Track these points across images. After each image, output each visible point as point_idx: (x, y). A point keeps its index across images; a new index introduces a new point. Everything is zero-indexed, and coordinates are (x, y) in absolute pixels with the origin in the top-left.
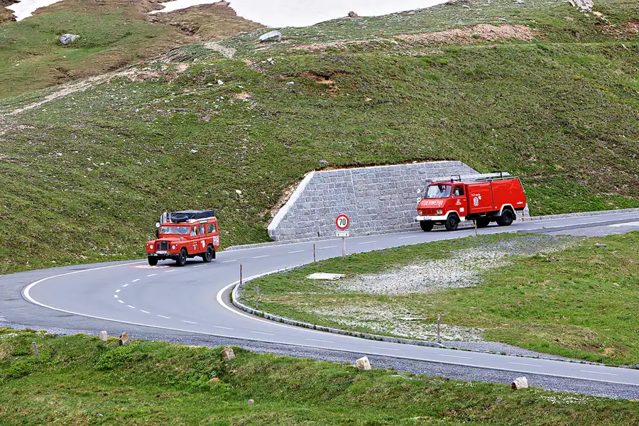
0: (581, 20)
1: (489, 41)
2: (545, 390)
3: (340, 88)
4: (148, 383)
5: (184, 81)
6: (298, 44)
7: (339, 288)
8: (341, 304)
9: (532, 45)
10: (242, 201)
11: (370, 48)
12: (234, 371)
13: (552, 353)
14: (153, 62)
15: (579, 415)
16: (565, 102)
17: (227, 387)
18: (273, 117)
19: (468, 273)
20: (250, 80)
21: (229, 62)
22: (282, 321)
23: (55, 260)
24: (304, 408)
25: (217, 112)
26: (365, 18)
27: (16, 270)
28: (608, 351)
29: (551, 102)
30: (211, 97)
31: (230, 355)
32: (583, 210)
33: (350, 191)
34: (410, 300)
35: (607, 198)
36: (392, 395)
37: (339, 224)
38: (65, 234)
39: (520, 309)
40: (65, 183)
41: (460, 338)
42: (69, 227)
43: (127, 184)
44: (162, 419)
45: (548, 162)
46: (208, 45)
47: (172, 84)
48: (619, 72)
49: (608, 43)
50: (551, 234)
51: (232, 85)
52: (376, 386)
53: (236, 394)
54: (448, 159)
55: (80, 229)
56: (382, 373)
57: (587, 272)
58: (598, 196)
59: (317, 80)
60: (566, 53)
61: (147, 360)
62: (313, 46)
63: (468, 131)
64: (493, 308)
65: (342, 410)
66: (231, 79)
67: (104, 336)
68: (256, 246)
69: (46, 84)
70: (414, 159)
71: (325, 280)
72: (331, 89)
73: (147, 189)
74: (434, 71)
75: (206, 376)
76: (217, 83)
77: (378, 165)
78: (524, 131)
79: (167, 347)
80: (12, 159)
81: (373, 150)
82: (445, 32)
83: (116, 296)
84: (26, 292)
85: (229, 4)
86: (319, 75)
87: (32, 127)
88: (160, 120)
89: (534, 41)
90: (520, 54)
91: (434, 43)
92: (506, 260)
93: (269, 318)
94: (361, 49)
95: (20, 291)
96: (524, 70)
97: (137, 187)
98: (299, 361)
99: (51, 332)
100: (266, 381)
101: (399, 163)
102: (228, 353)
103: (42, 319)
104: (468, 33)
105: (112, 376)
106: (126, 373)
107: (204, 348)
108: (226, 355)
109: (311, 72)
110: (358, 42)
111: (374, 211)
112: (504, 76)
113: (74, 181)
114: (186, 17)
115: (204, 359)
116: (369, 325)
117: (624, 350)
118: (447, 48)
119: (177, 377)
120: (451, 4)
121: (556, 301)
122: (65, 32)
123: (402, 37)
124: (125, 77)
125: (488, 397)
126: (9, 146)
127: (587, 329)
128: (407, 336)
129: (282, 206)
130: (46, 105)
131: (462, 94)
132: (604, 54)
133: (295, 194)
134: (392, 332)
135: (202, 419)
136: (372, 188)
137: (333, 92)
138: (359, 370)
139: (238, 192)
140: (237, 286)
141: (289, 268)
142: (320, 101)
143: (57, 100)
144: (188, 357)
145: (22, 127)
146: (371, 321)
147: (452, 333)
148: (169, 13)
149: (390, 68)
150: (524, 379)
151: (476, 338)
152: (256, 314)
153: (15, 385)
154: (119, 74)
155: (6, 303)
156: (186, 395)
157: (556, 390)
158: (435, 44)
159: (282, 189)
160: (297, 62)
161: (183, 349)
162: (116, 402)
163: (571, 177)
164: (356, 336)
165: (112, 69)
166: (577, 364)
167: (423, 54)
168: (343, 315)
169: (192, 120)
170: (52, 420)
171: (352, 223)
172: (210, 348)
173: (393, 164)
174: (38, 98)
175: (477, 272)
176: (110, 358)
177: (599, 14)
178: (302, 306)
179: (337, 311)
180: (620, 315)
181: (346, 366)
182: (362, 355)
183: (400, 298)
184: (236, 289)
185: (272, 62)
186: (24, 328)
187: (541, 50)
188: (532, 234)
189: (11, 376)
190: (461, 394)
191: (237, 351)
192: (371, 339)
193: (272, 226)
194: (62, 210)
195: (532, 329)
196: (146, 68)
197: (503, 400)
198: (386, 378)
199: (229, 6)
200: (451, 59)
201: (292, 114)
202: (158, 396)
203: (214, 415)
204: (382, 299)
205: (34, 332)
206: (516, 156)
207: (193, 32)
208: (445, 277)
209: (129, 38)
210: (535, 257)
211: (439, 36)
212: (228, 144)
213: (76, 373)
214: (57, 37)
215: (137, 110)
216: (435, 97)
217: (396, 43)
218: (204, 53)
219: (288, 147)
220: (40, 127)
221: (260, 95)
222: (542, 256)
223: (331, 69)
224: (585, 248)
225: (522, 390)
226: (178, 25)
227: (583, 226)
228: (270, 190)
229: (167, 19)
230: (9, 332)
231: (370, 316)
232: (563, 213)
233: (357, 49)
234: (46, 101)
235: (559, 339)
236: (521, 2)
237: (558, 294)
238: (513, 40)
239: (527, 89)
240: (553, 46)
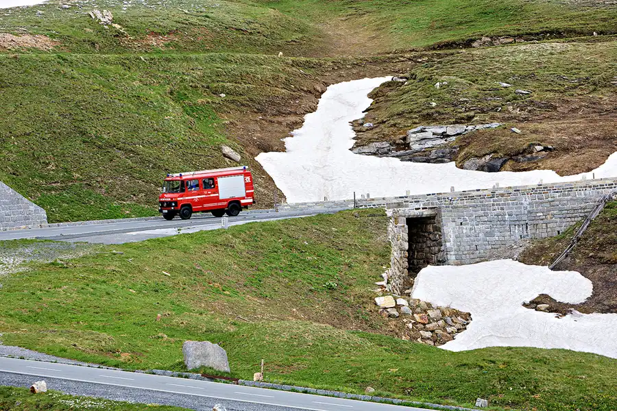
0: (100, 31)
1: (9, 50)
2: (63, 394)
9: (52, 55)
13: (71, 359)
16: (84, 112)
28: (124, 357)
29: (70, 111)
32: (100, 218)
35: (124, 206)
39: (38, 314)
45: (66, 170)
48: (137, 84)
49: (126, 55)
50: (68, 241)
57: (103, 278)
58: (115, 204)
60: (86, 64)
64: (12, 313)
78: (44, 139)
89: (54, 52)
90: (40, 64)
92: (24, 266)
96: (44, 79)
112: (24, 85)
117: (141, 355)
121: (74, 307)
125: (8, 400)
127: (104, 335)
132: (123, 65)
150: (43, 383)
157: (74, 394)
166: (95, 369)
177: (118, 26)
180: (136, 321)
187: (61, 61)
188: (50, 241)
195: (50, 334)
197: (22, 404)
206: (36, 164)
210: (53, 264)
222: (60, 262)
224: (102, 254)
225: (41, 394)
227: (100, 234)
232: (81, 220)
235: (77, 344)
236: (41, 12)
237: (76, 300)
238: (34, 50)
239: (47, 98)
240: (74, 57)
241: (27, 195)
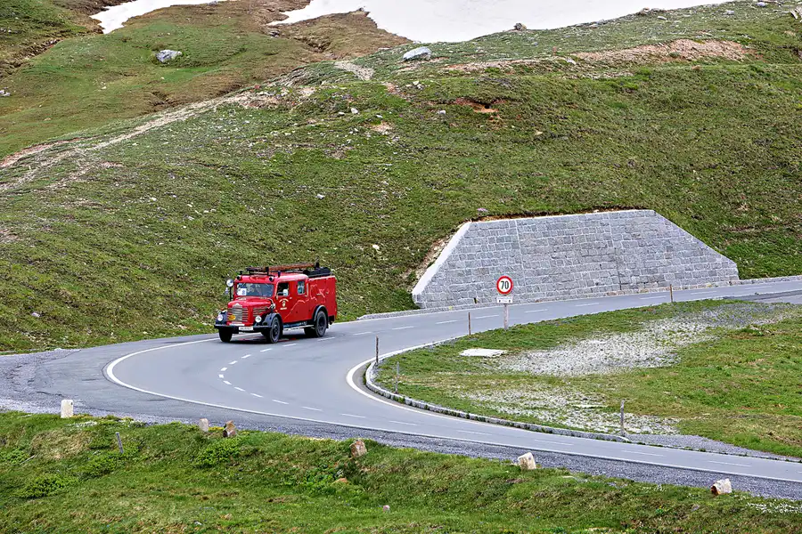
1: (690, 60)
2: (753, 495)
3: (503, 118)
4: (258, 485)
5: (310, 109)
6: (451, 64)
7: (499, 368)
8: (502, 387)
9: (744, 66)
10: (379, 259)
11: (542, 68)
12: (366, 470)
13: (765, 451)
14: (271, 85)
15: (795, 527)
16: (785, 137)
17: (356, 490)
18: (419, 154)
19: (661, 350)
20: (391, 109)
21: (365, 85)
22: (427, 408)
23: (146, 330)
24: (453, 516)
25: (349, 148)
26: (536, 31)
27: (97, 343)
29: (767, 137)
30: (343, 128)
31: (361, 450)
33: (515, 246)
34: (588, 383)
36: (563, 501)
37: (500, 287)
38: (159, 299)
39: (725, 394)
40: (161, 235)
41: (650, 430)
42: (165, 290)
43: (237, 237)
44: (275, 529)
45: (762, 212)
46: (340, 64)
47: (293, 113)
50: (765, 301)
51: (369, 113)
52: (541, 489)
53: (368, 499)
54: (637, 208)
55: (178, 292)
56: (550, 473)
59: (475, 108)
60: (786, 76)
61: (257, 456)
62: (470, 66)
63: (663, 173)
64: (692, 393)
65: (499, 519)
66: (368, 106)
67: (205, 425)
68: (397, 315)
69: (140, 112)
70: (595, 208)
71: (481, 357)
72: (491, 119)
73: (261, 243)
74: (621, 98)
75: (331, 476)
76: (350, 111)
77: (549, 214)
78: (733, 173)
79: (283, 440)
80: (94, 204)
81: (543, 196)
82: (635, 50)
83: (221, 376)
84: (109, 371)
85: (368, 13)
86: (477, 103)
87: (119, 165)
88: (279, 156)
89: (746, 62)
90: (728, 78)
91: (621, 64)
92: (708, 333)
93: (411, 404)
94: (529, 71)
95: (102, 370)
96: (733, 96)
97: (249, 240)
98: (447, 457)
99: (139, 419)
100: (406, 483)
101: (576, 212)
102: (358, 447)
103: (128, 404)
104: (664, 51)
105: (214, 476)
106: (232, 472)
107: (329, 441)
108: (355, 450)
109: (468, 99)
110: (527, 62)
111: (545, 272)
112: (708, 105)
113: (170, 232)
114: (316, 29)
115: (329, 454)
116: (536, 413)
118: (637, 69)
119: (295, 477)
120: (643, 15)
121: (771, 385)
122: (164, 47)
123: (581, 55)
124: (236, 104)
125: (683, 503)
126: (91, 189)
128: (582, 427)
129: (429, 266)
130: (137, 137)
131: (656, 127)
133: (447, 251)
134: (564, 423)
135: (325, 529)
136: (541, 242)
137: (494, 123)
138: (522, 470)
139: (376, 247)
140: (373, 364)
141: (438, 342)
142: (479, 134)
143: (150, 131)
144: (308, 452)
145: (107, 165)
146: (538, 408)
147: (638, 425)
148: (293, 25)
149: (566, 94)
150: (727, 482)
151: (669, 430)
152: (395, 399)
153: (93, 486)
154: (228, 100)
155: (85, 383)
156: (305, 499)
157: (766, 496)
158: (623, 65)
159: (430, 243)
160: (449, 86)
161: (302, 442)
162: (218, 508)
163: (791, 230)
164: (519, 427)
165: (222, 93)
166: (795, 464)
167: (607, 77)
168: (504, 401)
169: (318, 157)
170: (139, 529)
171: (517, 287)
172: (337, 440)
173: (569, 213)
174: (127, 129)
175: (672, 349)
176: (211, 452)
178: (454, 390)
179: (497, 396)
181: (505, 465)
182: (526, 450)
183: (575, 381)
184: (371, 367)
185: (419, 86)
186: (105, 414)
187: (755, 73)
188: (741, 301)
189: (88, 474)
190: (649, 501)
191: (371, 445)
192: (537, 431)
193: (417, 290)
194: (155, 268)
195: (738, 419)
196: (262, 93)
197: (701, 508)
198: (555, 480)
199: (368, 16)
200: (642, 83)
201: (443, 150)
202: (271, 501)
203: (340, 524)
204: (552, 381)
205: (118, 420)
206: (723, 204)
207: (323, 48)
208: (633, 354)
209: (243, 55)
210: (745, 331)
211: (629, 54)
212: (363, 188)
213: (169, 471)
214: (154, 54)
215: (251, 145)
216: (622, 131)
217: (574, 62)
218: (334, 75)
219: (438, 191)
220: (130, 165)
221: (404, 127)
222: (753, 328)
223: (493, 94)
225: (725, 495)
226: (305, 39)
228: (416, 245)
229: (291, 32)
230: (86, 420)
231: (537, 402)
232: (781, 275)
233: (523, 70)
234: (137, 133)
235: (773, 432)
236: (730, 12)
237: (773, 377)
238: (721, 60)
239: (738, 121)
240: (770, 67)
241: (712, 244)
